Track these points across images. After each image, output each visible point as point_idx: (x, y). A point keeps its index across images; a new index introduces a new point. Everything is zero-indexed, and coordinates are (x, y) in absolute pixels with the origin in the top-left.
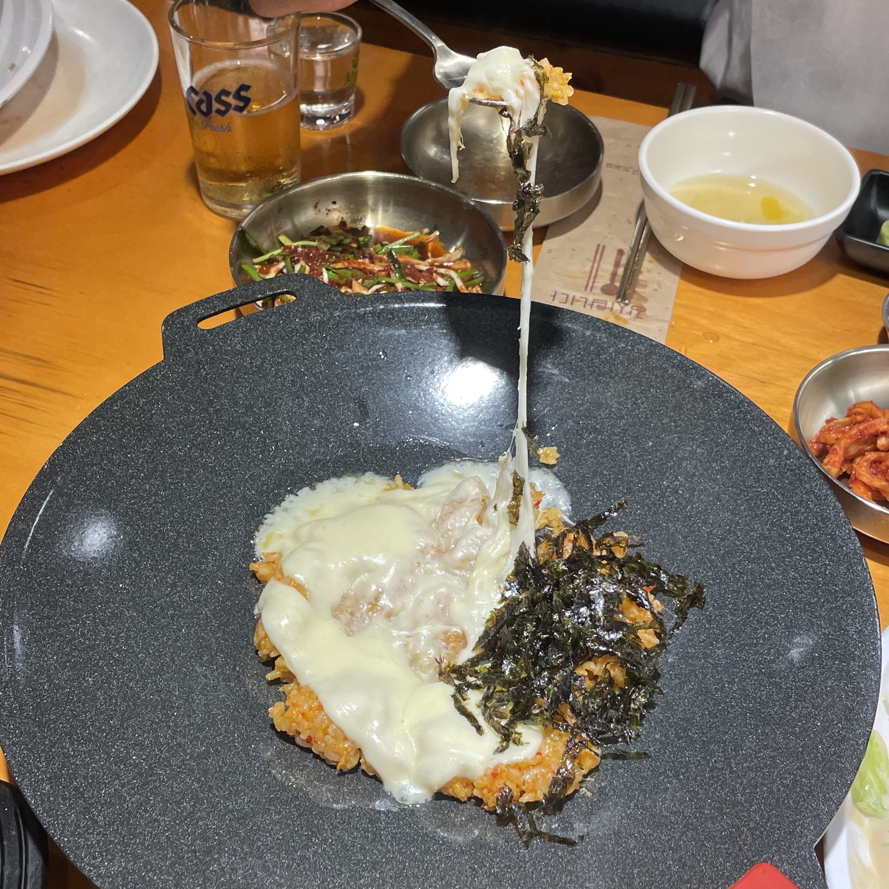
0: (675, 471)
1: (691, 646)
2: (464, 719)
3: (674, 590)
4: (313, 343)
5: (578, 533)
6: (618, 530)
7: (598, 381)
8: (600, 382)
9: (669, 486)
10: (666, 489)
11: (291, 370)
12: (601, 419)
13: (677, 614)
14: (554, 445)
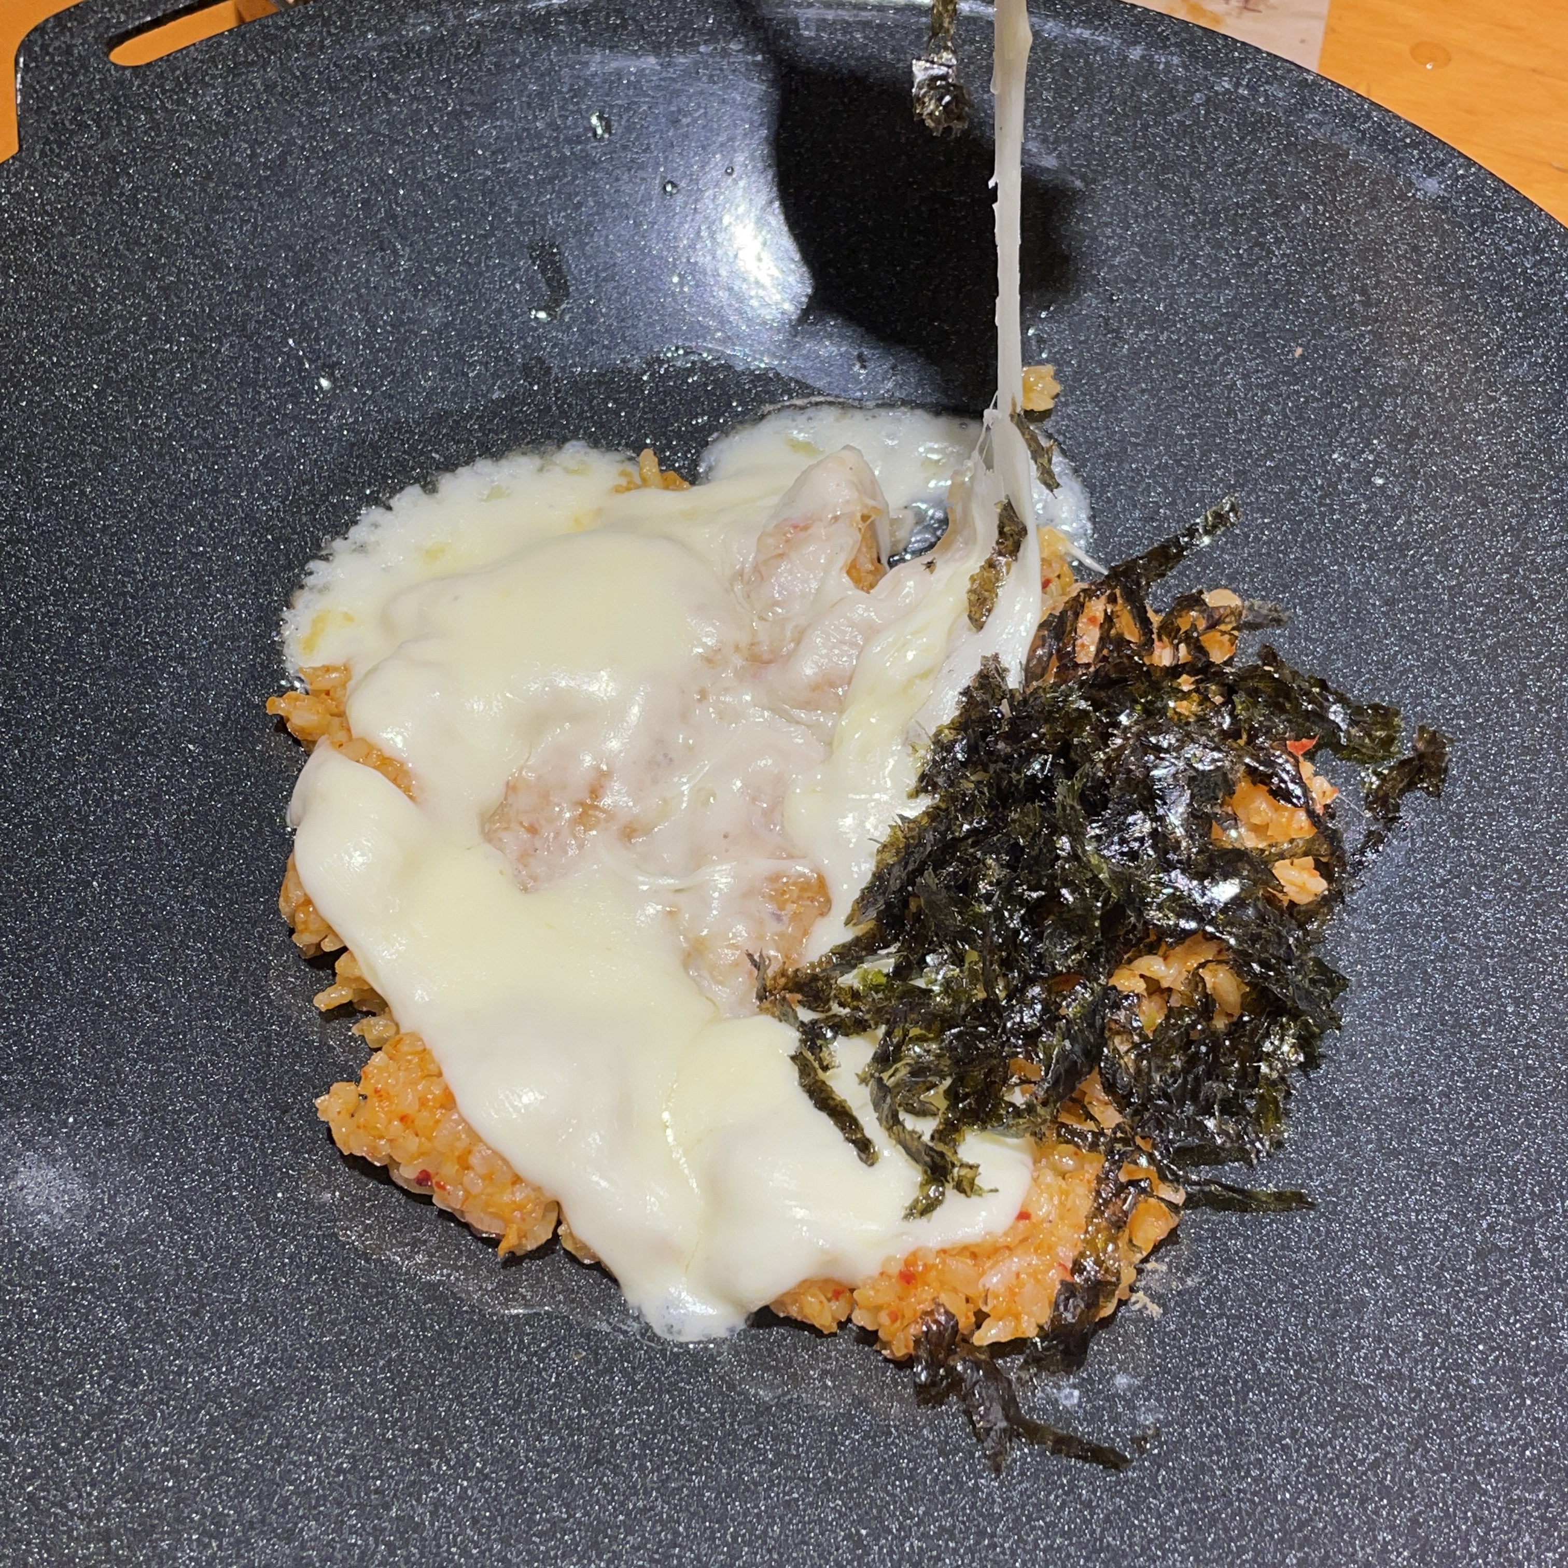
0: (1362, 425)
1: (1411, 896)
2: (824, 1121)
3: (1363, 746)
4: (414, 98)
5: (1112, 599)
6: (1214, 585)
7: (1161, 185)
8: (1166, 188)
9: (1346, 466)
10: (1340, 473)
11: (361, 173)
12: (1170, 286)
13: (1370, 809)
14: (1047, 361)
